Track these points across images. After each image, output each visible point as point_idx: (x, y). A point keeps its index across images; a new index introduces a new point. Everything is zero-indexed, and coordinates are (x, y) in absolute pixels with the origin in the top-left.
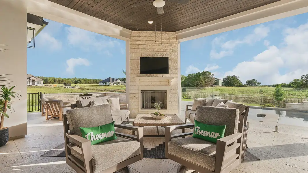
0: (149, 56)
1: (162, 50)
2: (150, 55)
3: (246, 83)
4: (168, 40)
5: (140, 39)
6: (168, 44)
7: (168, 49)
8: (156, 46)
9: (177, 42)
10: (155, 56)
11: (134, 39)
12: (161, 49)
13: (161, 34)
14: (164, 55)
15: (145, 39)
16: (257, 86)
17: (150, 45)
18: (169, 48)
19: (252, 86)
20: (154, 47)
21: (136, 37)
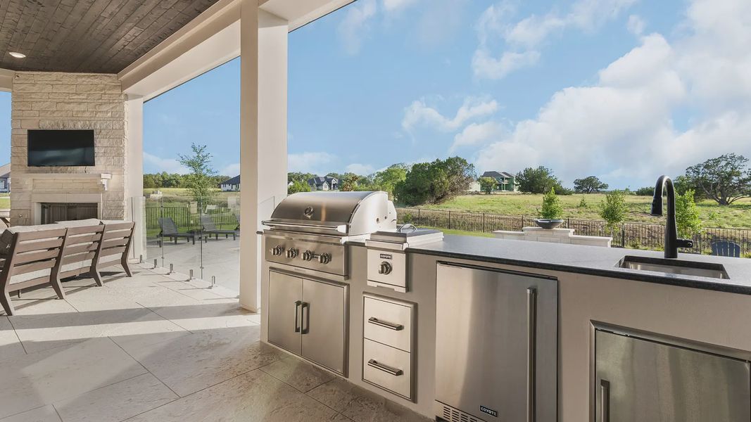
0: (56, 128)
1: (87, 114)
2: (58, 125)
3: (574, 185)
4: (101, 90)
5: (35, 89)
6: (100, 101)
7: (100, 112)
8: (72, 105)
9: (123, 97)
10: (70, 127)
11: (22, 89)
12: (84, 111)
13: (83, 79)
14: (90, 125)
15: (49, 89)
16: (598, 192)
17: (57, 103)
18: (104, 108)
19: (588, 192)
20: (67, 107)
21: (25, 86)
